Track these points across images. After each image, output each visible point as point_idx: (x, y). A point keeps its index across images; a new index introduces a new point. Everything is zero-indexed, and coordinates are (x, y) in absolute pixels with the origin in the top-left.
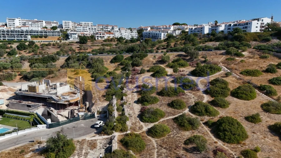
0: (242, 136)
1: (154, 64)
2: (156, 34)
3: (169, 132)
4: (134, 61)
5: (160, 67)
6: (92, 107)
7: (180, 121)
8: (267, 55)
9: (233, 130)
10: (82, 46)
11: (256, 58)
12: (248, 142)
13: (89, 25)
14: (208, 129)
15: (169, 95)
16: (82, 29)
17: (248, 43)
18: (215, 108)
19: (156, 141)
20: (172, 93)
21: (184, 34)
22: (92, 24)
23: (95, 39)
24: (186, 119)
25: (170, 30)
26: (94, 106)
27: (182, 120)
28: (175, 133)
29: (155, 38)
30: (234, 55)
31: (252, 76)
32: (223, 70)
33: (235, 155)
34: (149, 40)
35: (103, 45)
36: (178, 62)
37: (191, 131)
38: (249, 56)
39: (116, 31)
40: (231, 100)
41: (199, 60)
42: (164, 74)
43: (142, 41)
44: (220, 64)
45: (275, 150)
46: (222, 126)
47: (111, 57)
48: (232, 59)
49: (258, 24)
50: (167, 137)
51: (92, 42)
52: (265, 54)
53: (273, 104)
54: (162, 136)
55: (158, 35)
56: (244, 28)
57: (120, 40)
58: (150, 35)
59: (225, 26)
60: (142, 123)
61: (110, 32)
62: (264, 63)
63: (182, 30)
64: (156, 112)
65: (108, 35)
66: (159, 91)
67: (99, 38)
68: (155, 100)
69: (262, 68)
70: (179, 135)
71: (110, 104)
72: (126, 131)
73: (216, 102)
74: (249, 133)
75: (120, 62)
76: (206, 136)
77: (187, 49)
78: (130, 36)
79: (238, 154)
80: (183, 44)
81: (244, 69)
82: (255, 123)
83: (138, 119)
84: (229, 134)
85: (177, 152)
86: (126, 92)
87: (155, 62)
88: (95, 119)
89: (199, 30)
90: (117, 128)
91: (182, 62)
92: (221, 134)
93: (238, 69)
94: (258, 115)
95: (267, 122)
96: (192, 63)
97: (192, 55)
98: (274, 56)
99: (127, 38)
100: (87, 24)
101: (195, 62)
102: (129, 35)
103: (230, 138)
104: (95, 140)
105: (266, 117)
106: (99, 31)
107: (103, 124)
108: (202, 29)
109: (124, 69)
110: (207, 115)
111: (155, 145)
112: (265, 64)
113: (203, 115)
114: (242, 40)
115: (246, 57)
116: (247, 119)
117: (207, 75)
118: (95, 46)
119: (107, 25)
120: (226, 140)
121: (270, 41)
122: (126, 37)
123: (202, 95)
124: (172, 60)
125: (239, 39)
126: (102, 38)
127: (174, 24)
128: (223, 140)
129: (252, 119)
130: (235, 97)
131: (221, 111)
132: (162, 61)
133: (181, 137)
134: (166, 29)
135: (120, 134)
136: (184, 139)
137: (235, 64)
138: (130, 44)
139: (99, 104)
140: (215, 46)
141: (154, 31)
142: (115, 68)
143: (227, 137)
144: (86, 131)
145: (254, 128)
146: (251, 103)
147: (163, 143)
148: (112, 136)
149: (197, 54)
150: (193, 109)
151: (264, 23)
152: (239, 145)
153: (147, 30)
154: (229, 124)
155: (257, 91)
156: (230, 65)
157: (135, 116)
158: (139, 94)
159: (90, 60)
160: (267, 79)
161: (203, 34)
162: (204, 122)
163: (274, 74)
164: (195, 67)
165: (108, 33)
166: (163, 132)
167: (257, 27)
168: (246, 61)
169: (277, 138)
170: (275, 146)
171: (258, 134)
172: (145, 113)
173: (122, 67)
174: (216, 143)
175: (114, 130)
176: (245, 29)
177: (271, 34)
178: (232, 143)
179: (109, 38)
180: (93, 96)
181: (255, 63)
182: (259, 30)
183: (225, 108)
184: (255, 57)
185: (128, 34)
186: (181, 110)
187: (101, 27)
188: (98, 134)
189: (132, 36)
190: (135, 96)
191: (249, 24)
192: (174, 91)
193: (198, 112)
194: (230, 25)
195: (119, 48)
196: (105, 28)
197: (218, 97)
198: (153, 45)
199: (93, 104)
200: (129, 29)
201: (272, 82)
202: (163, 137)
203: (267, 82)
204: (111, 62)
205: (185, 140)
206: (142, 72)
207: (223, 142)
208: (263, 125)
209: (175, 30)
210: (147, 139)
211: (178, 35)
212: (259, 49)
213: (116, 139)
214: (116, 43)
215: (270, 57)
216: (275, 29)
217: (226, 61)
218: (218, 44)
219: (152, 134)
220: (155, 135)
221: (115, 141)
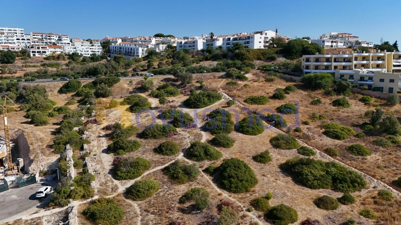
0: (251, 181)
1: (131, 93)
2: (130, 49)
3: (158, 190)
4: (99, 89)
5: (139, 97)
6: (30, 165)
7: (172, 172)
8: (273, 77)
9: (240, 175)
10: (6, 67)
11: (262, 81)
12: (258, 189)
13: (16, 33)
14: (210, 177)
15: (154, 137)
16: (5, 40)
17: (252, 62)
18: (216, 148)
19: (139, 205)
20: (159, 133)
21: (171, 50)
22: (22, 32)
23: (29, 56)
24: (181, 168)
25: (151, 43)
26: (33, 163)
27: (174, 170)
28: (166, 189)
29: (130, 55)
30: (236, 78)
31: (258, 105)
32: (224, 98)
33: (244, 207)
34: (120, 57)
35: (44, 65)
36: (166, 89)
37: (187, 184)
38: (253, 79)
39: (66, 43)
40: (235, 136)
41: (194, 85)
42: (146, 106)
43: (109, 58)
44: (220, 90)
45: (289, 194)
46: (226, 172)
47: (60, 84)
48: (233, 83)
49: (261, 38)
50: (155, 196)
51: (23, 61)
52: (271, 76)
53: (283, 138)
54: (148, 196)
55: (134, 50)
56: (245, 43)
57: (73, 57)
58: (122, 50)
59: (223, 40)
60: (116, 182)
61: (56, 45)
62: (271, 87)
63: (168, 44)
64: (138, 163)
65: (53, 50)
66: (140, 131)
67: (37, 55)
68: (135, 145)
69: (268, 94)
70: (172, 191)
71: (63, 159)
72: (92, 197)
73: (218, 140)
74: (258, 177)
75: (75, 91)
76: (207, 187)
77: (177, 71)
78: (90, 51)
79: (247, 205)
80: (171, 64)
81: (249, 95)
82: (264, 163)
83: (110, 176)
84: (235, 180)
85: (169, 216)
86: (88, 138)
87: (132, 90)
88: (36, 184)
89: (190, 45)
90: (77, 193)
91: (171, 88)
92: (226, 182)
93: (241, 96)
94: (267, 152)
95: (278, 160)
96: (185, 89)
97: (184, 80)
98: (281, 78)
99: (85, 54)
100: (12, 32)
101: (188, 88)
102: (88, 50)
103: (237, 185)
104: (39, 218)
105: (276, 154)
106: (36, 43)
107: (51, 191)
108: (195, 43)
109: (82, 102)
110: (208, 159)
111: (138, 211)
112: (271, 89)
113: (203, 160)
114: (244, 58)
115: (249, 81)
116: (255, 158)
117: (205, 105)
118: (30, 66)
119: (49, 34)
120: (232, 189)
121: (276, 60)
122: (83, 53)
123: (199, 132)
124: (157, 87)
125: (240, 57)
126: (42, 55)
127: (156, 36)
128: (229, 190)
129: (261, 158)
130: (240, 132)
131: (224, 152)
132: (143, 89)
133: (174, 193)
134: (145, 42)
135: (81, 202)
136: (178, 196)
137: (238, 90)
138: (91, 64)
139: (43, 160)
140: (212, 67)
141: (128, 45)
142: (67, 102)
143: (233, 185)
144: (21, 206)
145: (263, 170)
146: (259, 138)
147: (150, 206)
148: (68, 208)
149: (190, 78)
150: (190, 153)
151: (268, 37)
152: (248, 193)
153: (117, 42)
154: (235, 167)
155: (265, 122)
156: (232, 91)
157: (104, 172)
158: (109, 139)
159: (21, 89)
160: (275, 107)
161: (195, 50)
162: (204, 169)
163: (283, 101)
164: (188, 95)
165: (52, 47)
166: (148, 190)
167: (260, 42)
168: (250, 86)
169: (289, 179)
170: (288, 189)
171: (269, 176)
172: (121, 165)
173: (79, 98)
174: (220, 195)
175: (70, 198)
176: (247, 45)
177: (276, 50)
178: (240, 192)
179: (54, 55)
180: (31, 148)
181: (260, 88)
182: (263, 46)
183: (229, 147)
184: (261, 80)
185: (86, 48)
186: (172, 156)
187: (38, 37)
188: (44, 208)
189: (93, 51)
190: (103, 143)
191: (252, 38)
192: (162, 130)
193: (196, 156)
194: (229, 39)
195: (72, 70)
196: (46, 38)
197: (219, 133)
198: (128, 65)
199: (31, 161)
200: (87, 40)
201: (280, 110)
202: (149, 198)
203: (276, 110)
204: (61, 91)
205: (180, 197)
206: (112, 105)
207: (229, 192)
208: (273, 164)
209: (158, 44)
210: (125, 204)
211: (162, 51)
212: (264, 70)
213: (75, 211)
214: (67, 62)
215: (277, 80)
216: (281, 44)
217: (227, 87)
218: (215, 63)
219: (133, 195)
220: (136, 196)
221: (73, 214)
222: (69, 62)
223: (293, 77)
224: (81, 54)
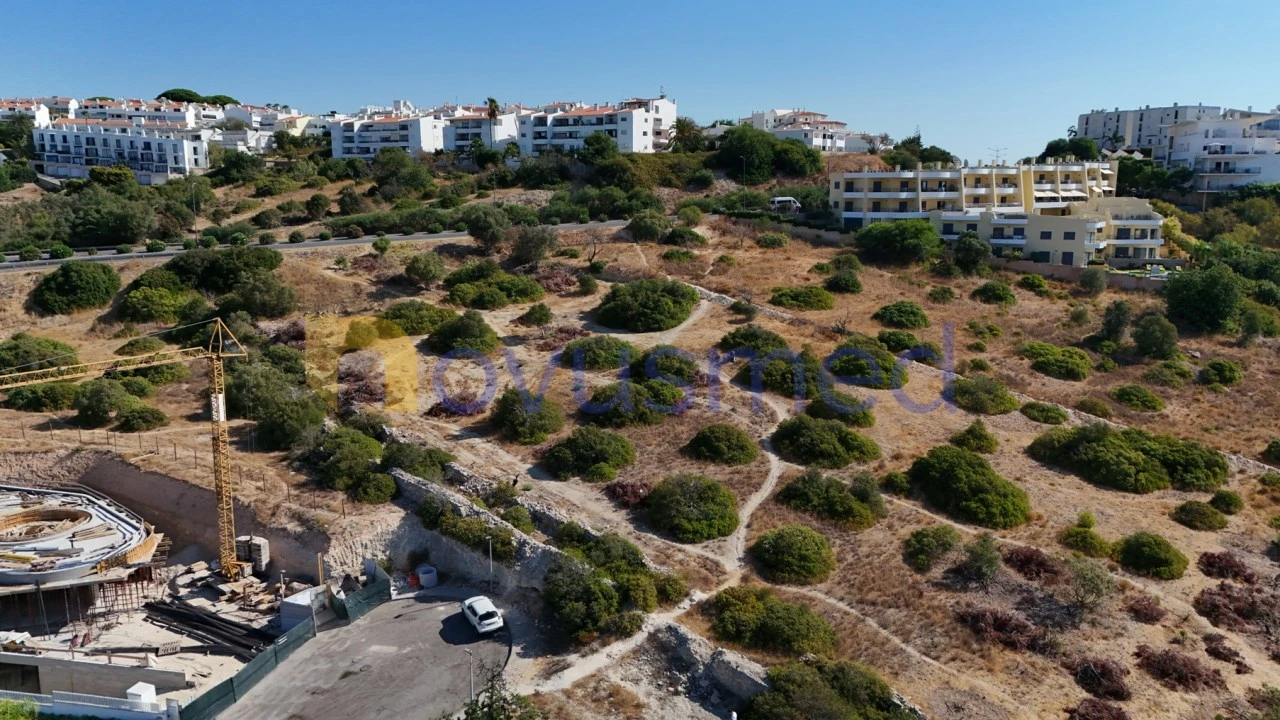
2: (140, 145)
8: (772, 234)
11: (751, 247)
34: (117, 176)
38: (722, 242)
49: (646, 120)
55: (160, 150)
58: (99, 147)
62: (790, 262)
69: (807, 279)
108: (408, 130)
114: (628, 181)
125: (616, 176)
153: (34, 117)
167: (645, 133)
182: (651, 144)
184: (744, 244)
194: (540, 121)
201: (891, 319)
215: (789, 242)
218: (542, 196)
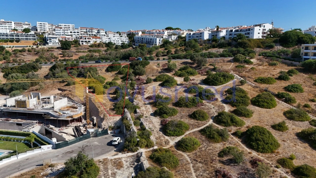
0: (274, 144)
1: (160, 72)
2: (150, 39)
3: (200, 145)
4: (137, 69)
5: (167, 76)
6: (102, 122)
7: (208, 133)
8: (275, 62)
9: (265, 139)
10: (66, 52)
11: (266, 65)
12: (281, 151)
13: (70, 28)
14: (239, 139)
15: (187, 106)
16: (63, 32)
17: (252, 49)
18: (239, 118)
19: (188, 155)
20: (190, 103)
21: (181, 40)
23: (79, 44)
24: (214, 130)
25: (164, 35)
26: (104, 121)
27: (210, 132)
28: (206, 145)
29: (150, 44)
30: (244, 63)
31: (267, 84)
32: (236, 78)
33: (272, 164)
34: (143, 46)
35: (90, 51)
36: (186, 70)
37: (221, 143)
38: (258, 63)
39: (103, 35)
40: (253, 108)
41: (207, 67)
42: (174, 83)
43: (134, 47)
44: (231, 72)
45: (308, 157)
46: (253, 136)
48: (242, 66)
49: (260, 29)
50: (199, 150)
51: (76, 48)
52: (274, 61)
53: (296, 112)
54: (194, 149)
55: (153, 40)
57: (109, 45)
58: (144, 40)
59: (226, 31)
60: (167, 137)
61: (96, 36)
62: (274, 70)
63: (179, 35)
64: (180, 124)
65: (95, 40)
66: (174, 102)
67: (84, 43)
68: (174, 112)
69: (274, 75)
70: (211, 148)
71: (124, 118)
72: (153, 147)
73: (240, 111)
74: (280, 142)
75: (117, 71)
76: (238, 147)
78: (120, 41)
79: (275, 163)
80: (184, 51)
81: (257, 76)
82: (282, 131)
83: (161, 133)
84: (262, 143)
85: (214, 166)
86: (138, 104)
87: (160, 71)
88: (108, 135)
89: (197, 35)
90: (142, 143)
91: (190, 70)
92: (254, 144)
93: (250, 77)
94: (284, 123)
95: (293, 129)
96: (201, 71)
97: (200, 63)
98: (283, 63)
99: (117, 43)
100: (67, 26)
101: (203, 70)
102: (118, 40)
103: (264, 147)
104: (120, 159)
105: (291, 124)
106: (83, 35)
107: (120, 141)
109: (124, 79)
110: (234, 125)
111: (189, 160)
112: (276, 71)
113: (230, 126)
114: (246, 46)
115: (255, 65)
116: (274, 127)
117: (221, 84)
118: (81, 52)
120: (260, 150)
121: (274, 48)
122: (115, 42)
123: (221, 104)
124: (179, 68)
125: (243, 45)
126: (88, 43)
127: (167, 29)
128: (257, 150)
129: (279, 127)
130: (256, 106)
131: (246, 120)
132: (168, 70)
133: (213, 149)
134: (160, 33)
135: (146, 150)
136: (217, 151)
137: (246, 72)
138: (122, 51)
139: (110, 119)
140: (219, 53)
141: (148, 36)
142: (114, 78)
143: (260, 147)
144: (103, 150)
145: (282, 136)
146: (273, 111)
147: (197, 157)
148: (138, 153)
150: (218, 120)
151: (265, 29)
152: (273, 154)
153: (138, 34)
154: (261, 133)
155: (276, 98)
156: (242, 73)
157: (156, 130)
158: (153, 106)
159: (81, 68)
160: (282, 87)
161: (203, 40)
162: (232, 132)
163: (288, 82)
164: (205, 75)
165: (94, 38)
166: (193, 145)
167: (259, 33)
168: (257, 69)
169: (307, 145)
170: (307, 153)
171: (288, 141)
172: (168, 126)
173: (121, 76)
174: (250, 153)
175: (138, 146)
177: (273, 40)
178: (266, 153)
179: (96, 44)
180: (99, 110)
181: (266, 70)
182: (261, 36)
183: (249, 117)
184: (264, 64)
185: (118, 39)
186: (204, 121)
187: (84, 30)
188: (120, 152)
189: (122, 41)
190: (149, 109)
191: (252, 30)
192: (192, 101)
193: (224, 122)
194: (231, 31)
195: (110, 55)
196: (89, 32)
197: (239, 106)
198: (150, 52)
199: (102, 120)
200: (117, 33)
202: (195, 151)
203: (283, 89)
204: (107, 70)
205: (219, 152)
206: (148, 81)
207: (257, 152)
208: (290, 133)
209: (170, 36)
210: (178, 154)
211: (174, 41)
212: (265, 55)
213: (144, 155)
214: (105, 48)
215: (279, 64)
217: (236, 69)
218: (221, 50)
219: (183, 148)
220: (185, 149)
221: (143, 158)
222: (107, 49)
223: (293, 62)
224: (114, 43)
